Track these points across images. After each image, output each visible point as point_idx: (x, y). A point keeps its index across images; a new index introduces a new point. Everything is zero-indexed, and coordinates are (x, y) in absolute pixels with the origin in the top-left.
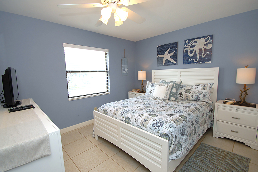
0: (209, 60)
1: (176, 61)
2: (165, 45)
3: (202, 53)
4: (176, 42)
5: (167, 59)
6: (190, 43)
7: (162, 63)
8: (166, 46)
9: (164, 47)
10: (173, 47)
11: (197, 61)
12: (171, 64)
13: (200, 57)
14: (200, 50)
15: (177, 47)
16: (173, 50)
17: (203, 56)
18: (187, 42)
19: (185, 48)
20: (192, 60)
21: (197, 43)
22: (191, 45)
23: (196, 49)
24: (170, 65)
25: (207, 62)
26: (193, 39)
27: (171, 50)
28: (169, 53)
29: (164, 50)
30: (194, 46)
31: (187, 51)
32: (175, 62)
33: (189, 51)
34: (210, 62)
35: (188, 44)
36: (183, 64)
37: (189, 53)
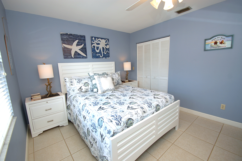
0: (109, 56)
1: (86, 54)
2: (71, 35)
3: (104, 50)
4: (83, 36)
5: (76, 52)
6: (96, 41)
7: (70, 55)
8: (73, 36)
9: (70, 37)
10: (81, 39)
11: (102, 56)
12: (82, 57)
13: (104, 53)
14: (103, 48)
15: (85, 40)
16: (82, 43)
17: (105, 53)
18: (93, 39)
19: (92, 44)
20: (98, 55)
21: (100, 42)
22: (97, 43)
23: (101, 47)
24: (80, 58)
25: (108, 58)
26: (98, 38)
27: (80, 43)
28: (77, 45)
29: (71, 41)
30: (99, 44)
31: (94, 46)
32: (85, 56)
33: (96, 47)
34: (109, 58)
35: (94, 41)
36: (93, 58)
37: (96, 49)
